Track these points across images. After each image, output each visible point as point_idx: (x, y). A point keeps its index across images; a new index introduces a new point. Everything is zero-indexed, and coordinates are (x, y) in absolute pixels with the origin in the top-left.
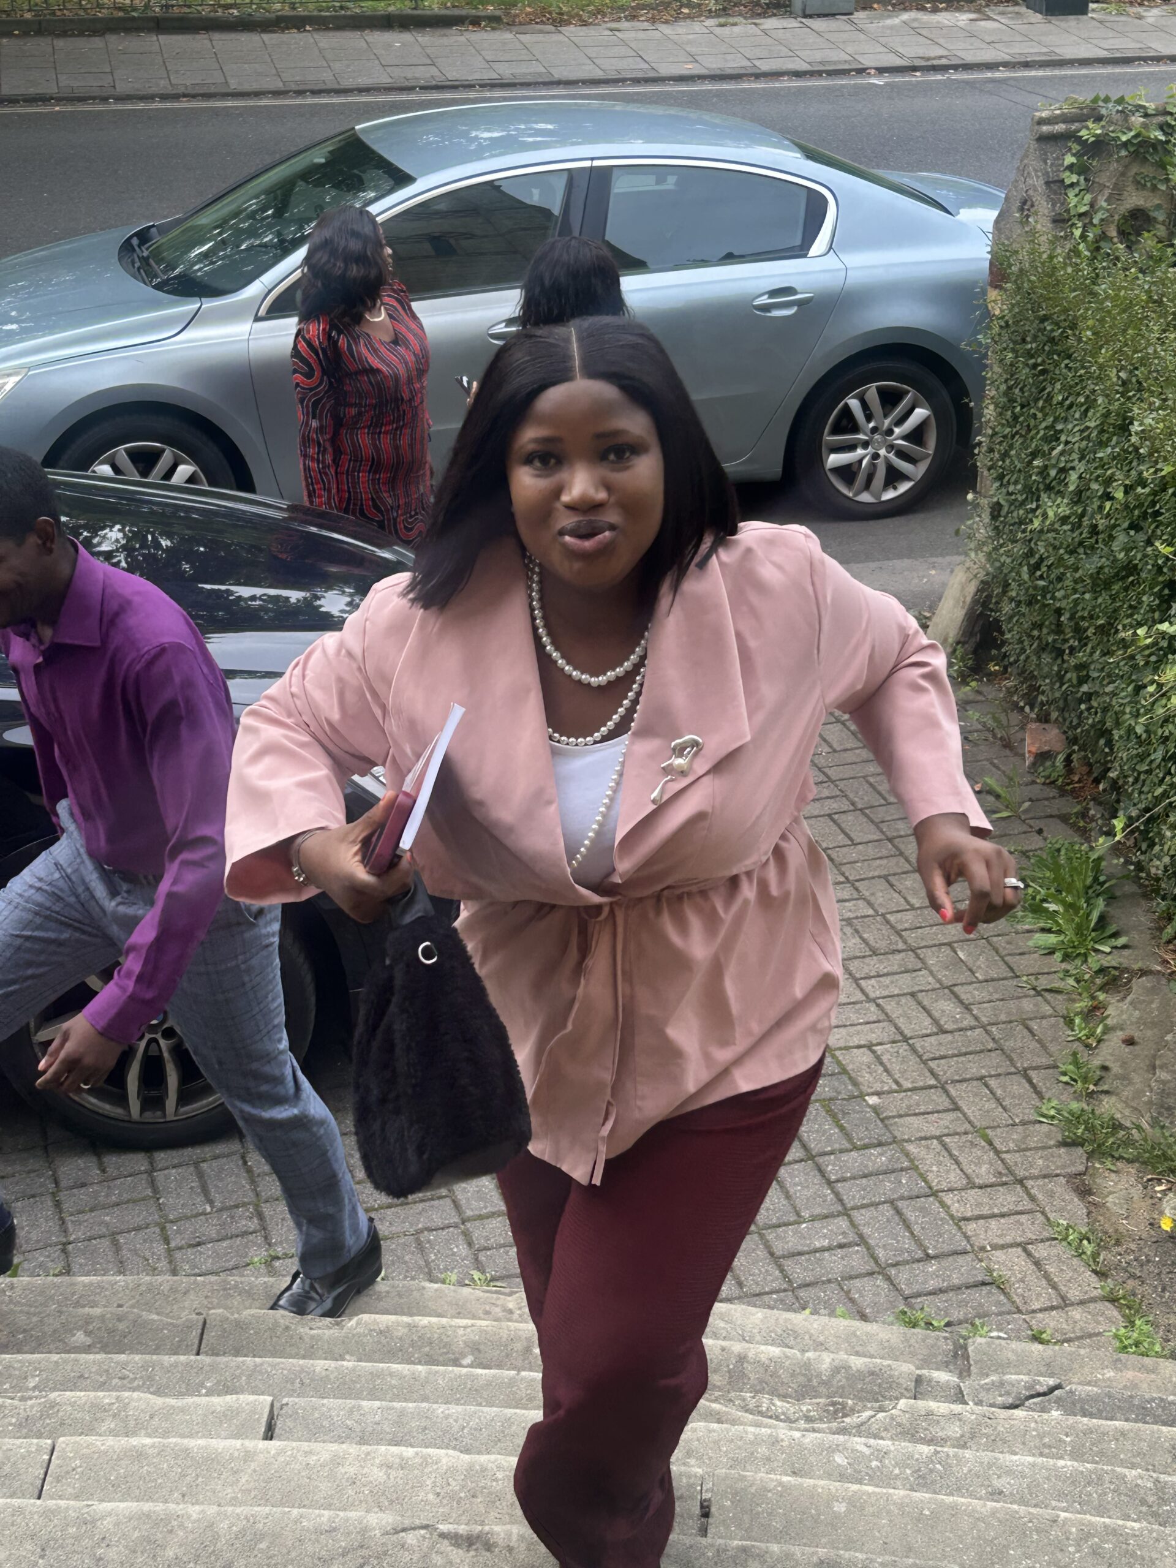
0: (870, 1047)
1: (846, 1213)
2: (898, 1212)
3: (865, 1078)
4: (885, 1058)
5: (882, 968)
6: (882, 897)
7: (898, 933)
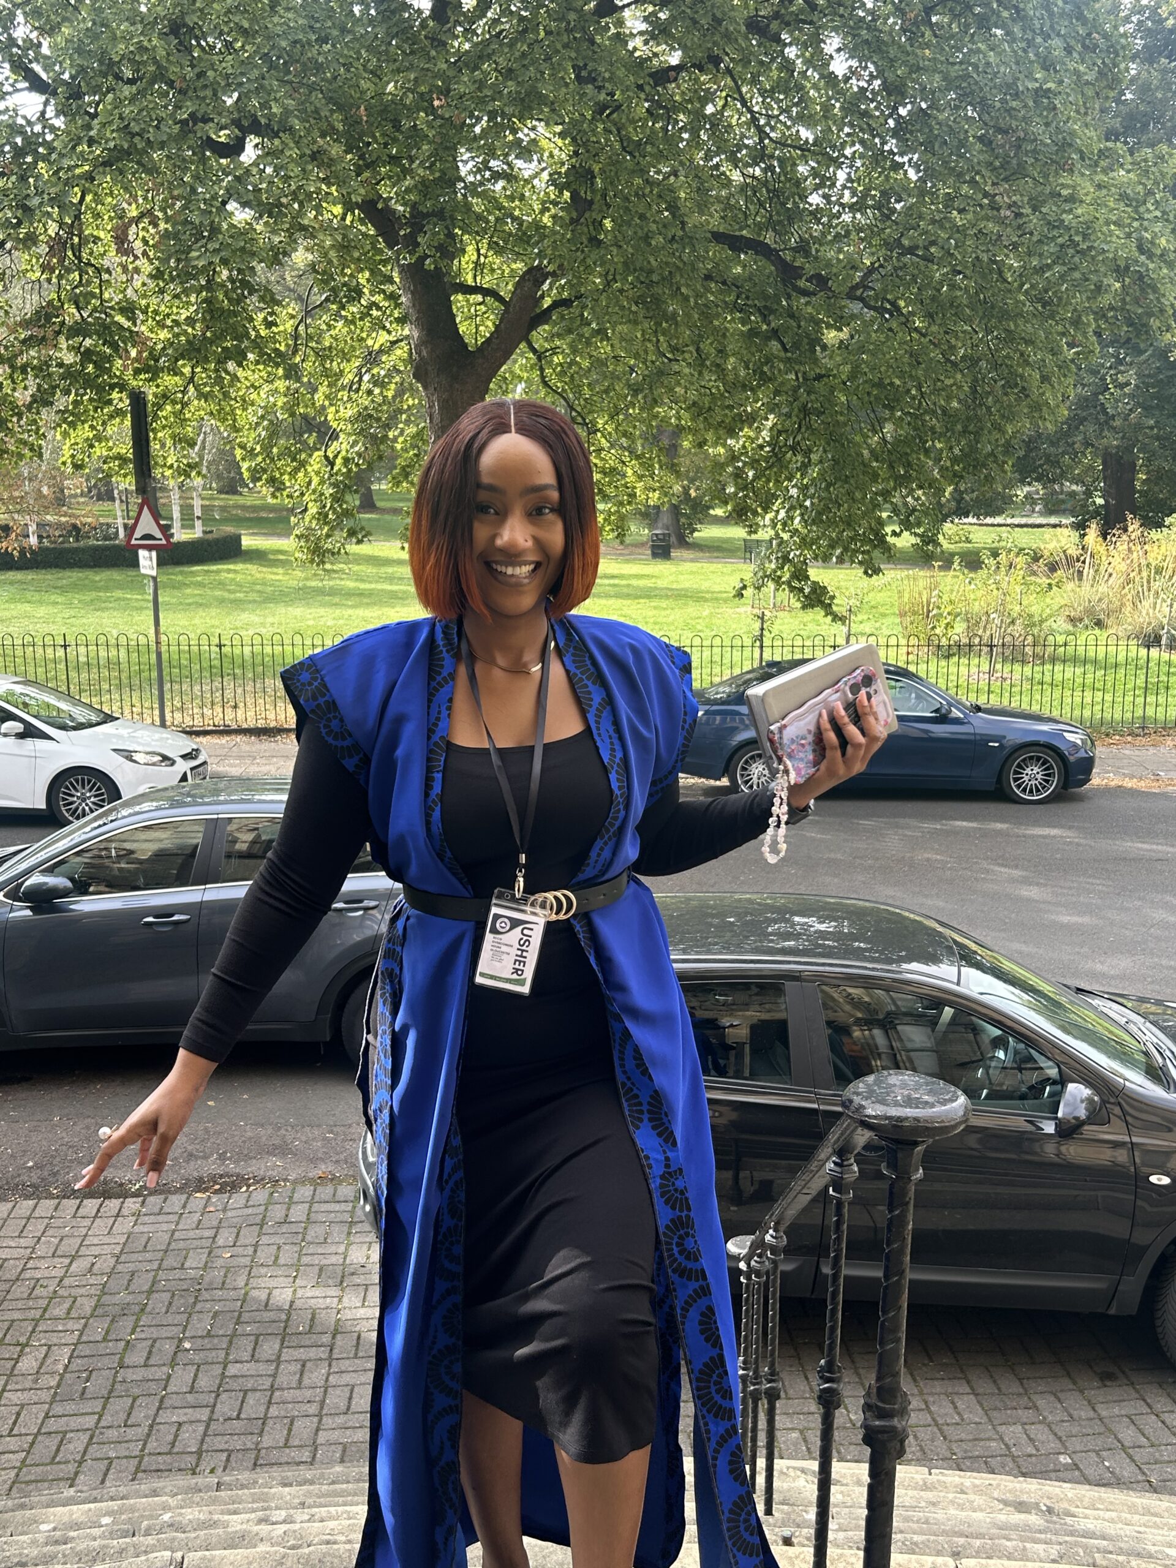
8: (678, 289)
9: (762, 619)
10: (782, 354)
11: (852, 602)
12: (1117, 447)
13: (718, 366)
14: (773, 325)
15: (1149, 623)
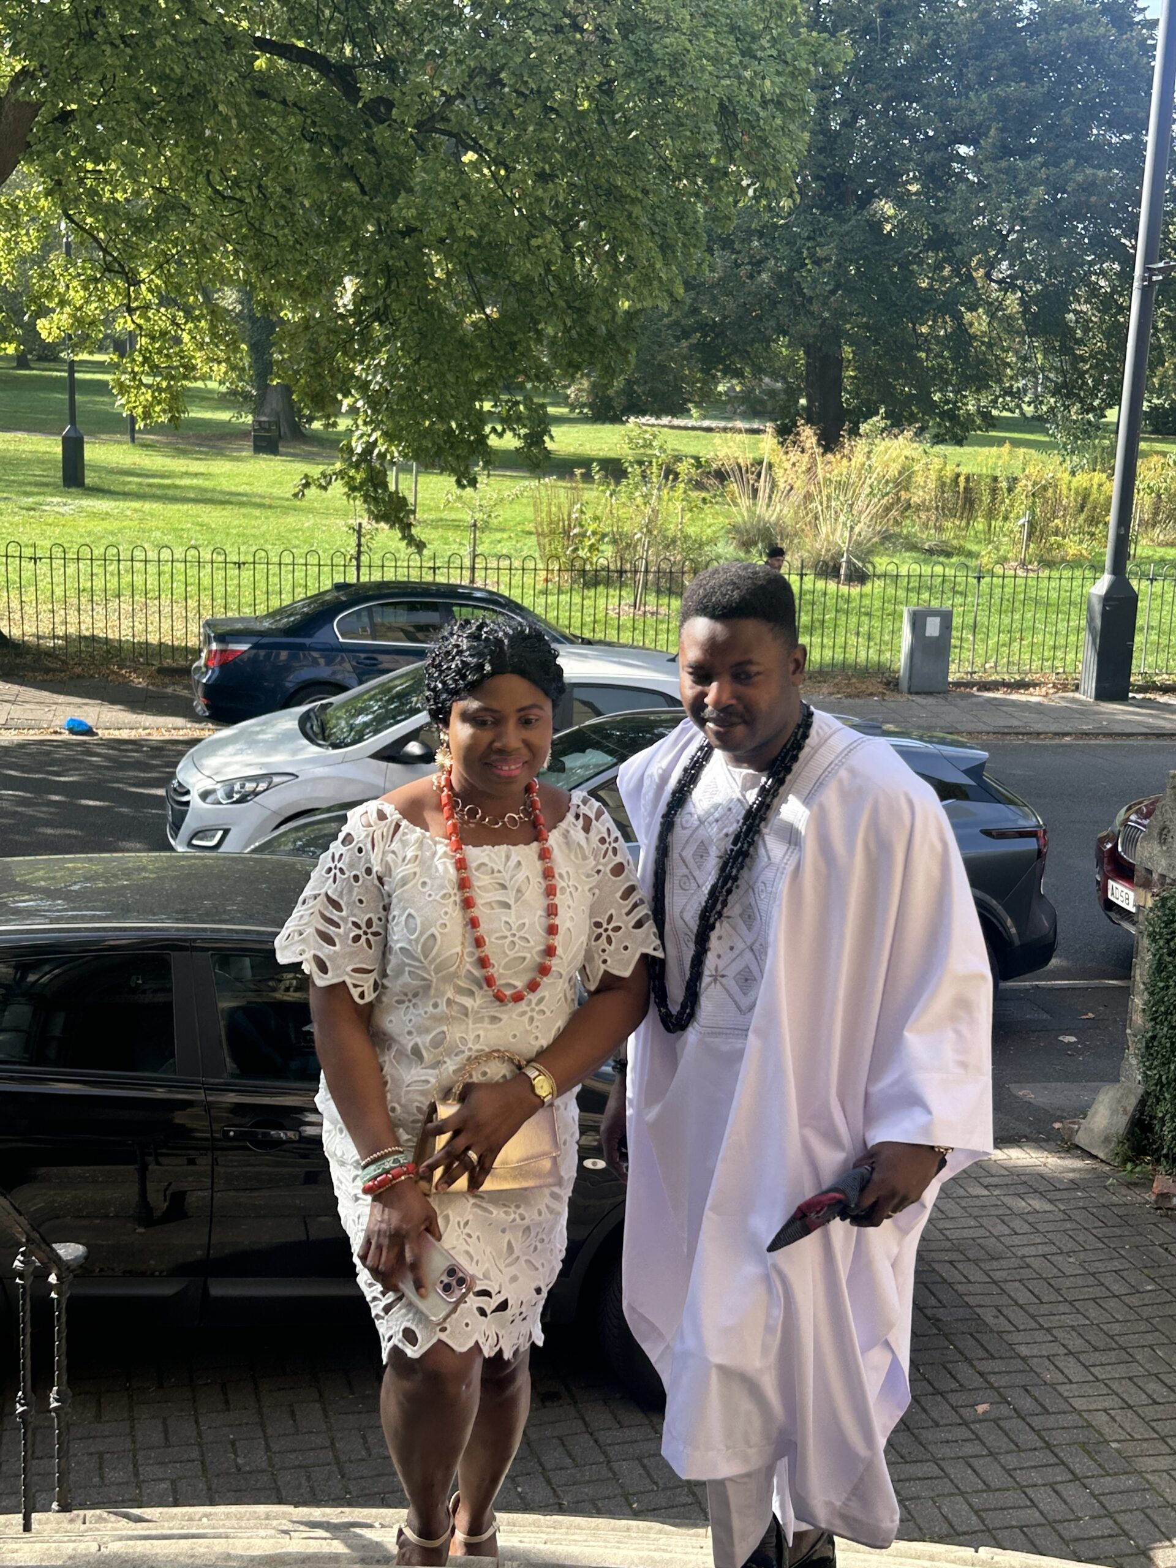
0: (1105, 1411)
1: (1110, 1515)
2: (1148, 1517)
3: (1106, 1430)
4: (1118, 1418)
5: (1104, 1360)
6: (1093, 1312)
7: (1112, 1337)
8: (216, 106)
9: (359, 532)
10: (359, 197)
11: (479, 516)
12: (815, 336)
13: (284, 208)
14: (346, 159)
15: (828, 550)
